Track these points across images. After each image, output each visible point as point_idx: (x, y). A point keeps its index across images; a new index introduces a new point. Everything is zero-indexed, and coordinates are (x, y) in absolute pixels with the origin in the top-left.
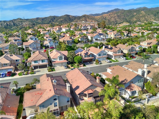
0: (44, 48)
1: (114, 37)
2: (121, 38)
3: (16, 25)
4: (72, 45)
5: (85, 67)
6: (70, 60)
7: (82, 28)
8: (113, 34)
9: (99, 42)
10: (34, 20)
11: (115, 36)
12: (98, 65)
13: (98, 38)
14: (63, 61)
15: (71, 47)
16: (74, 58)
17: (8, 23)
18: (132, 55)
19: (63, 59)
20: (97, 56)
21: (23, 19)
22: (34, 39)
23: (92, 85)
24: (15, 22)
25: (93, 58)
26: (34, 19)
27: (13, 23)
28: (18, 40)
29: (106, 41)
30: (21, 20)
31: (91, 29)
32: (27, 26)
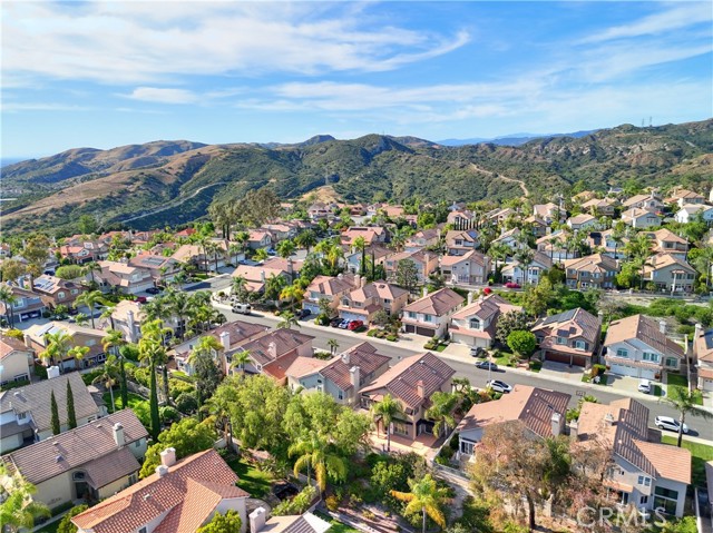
3: (599, 155)
10: (695, 130)
14: (481, 332)
17: (573, 149)
24: (602, 143)
25: (589, 353)
26: (698, 124)
27: (592, 147)
28: (465, 240)
30: (631, 133)
32: (644, 161)
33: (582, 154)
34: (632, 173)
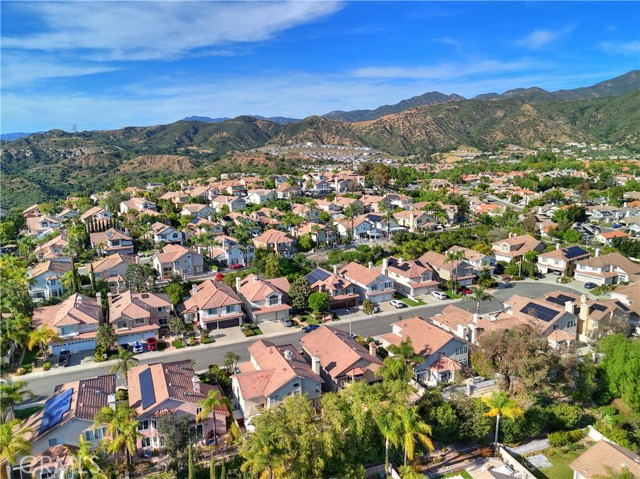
0: (215, 270)
1: (416, 225)
2: (436, 228)
3: (42, 157)
4: (295, 257)
5: (337, 322)
6: (296, 303)
7: (315, 187)
8: (411, 216)
9: (371, 244)
10: (115, 137)
11: (419, 222)
12: (370, 316)
13: (368, 232)
14: (279, 306)
15: (291, 261)
16: (307, 298)
17: (13, 152)
18: (462, 284)
19: (280, 302)
20: (368, 292)
21: (71, 135)
22: (171, 235)
23: (361, 359)
24: (41, 145)
25: (358, 295)
26: (115, 132)
27: (33, 150)
28: (123, 240)
29: (392, 239)
30: (66, 139)
31: (341, 190)
32: (92, 162)
33: (25, 157)
34: (87, 173)
